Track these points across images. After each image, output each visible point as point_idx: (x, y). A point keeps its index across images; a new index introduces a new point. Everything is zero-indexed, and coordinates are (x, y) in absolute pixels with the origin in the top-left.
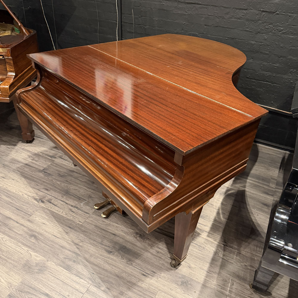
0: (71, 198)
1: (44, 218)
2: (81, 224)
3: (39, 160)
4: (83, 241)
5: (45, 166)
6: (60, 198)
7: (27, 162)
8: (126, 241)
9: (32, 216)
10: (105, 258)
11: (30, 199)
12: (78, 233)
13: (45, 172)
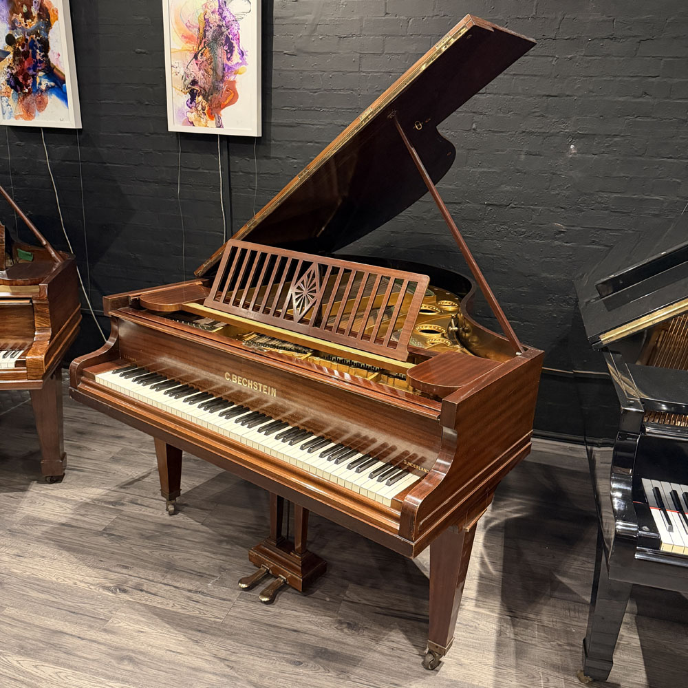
0: (182, 576)
1: (138, 622)
2: (221, 621)
3: (89, 513)
4: (237, 651)
5: (107, 523)
6: (160, 579)
7: (63, 520)
8: (324, 638)
9: (110, 621)
10: (293, 676)
11: (95, 589)
12: (220, 639)
13: (110, 535)
